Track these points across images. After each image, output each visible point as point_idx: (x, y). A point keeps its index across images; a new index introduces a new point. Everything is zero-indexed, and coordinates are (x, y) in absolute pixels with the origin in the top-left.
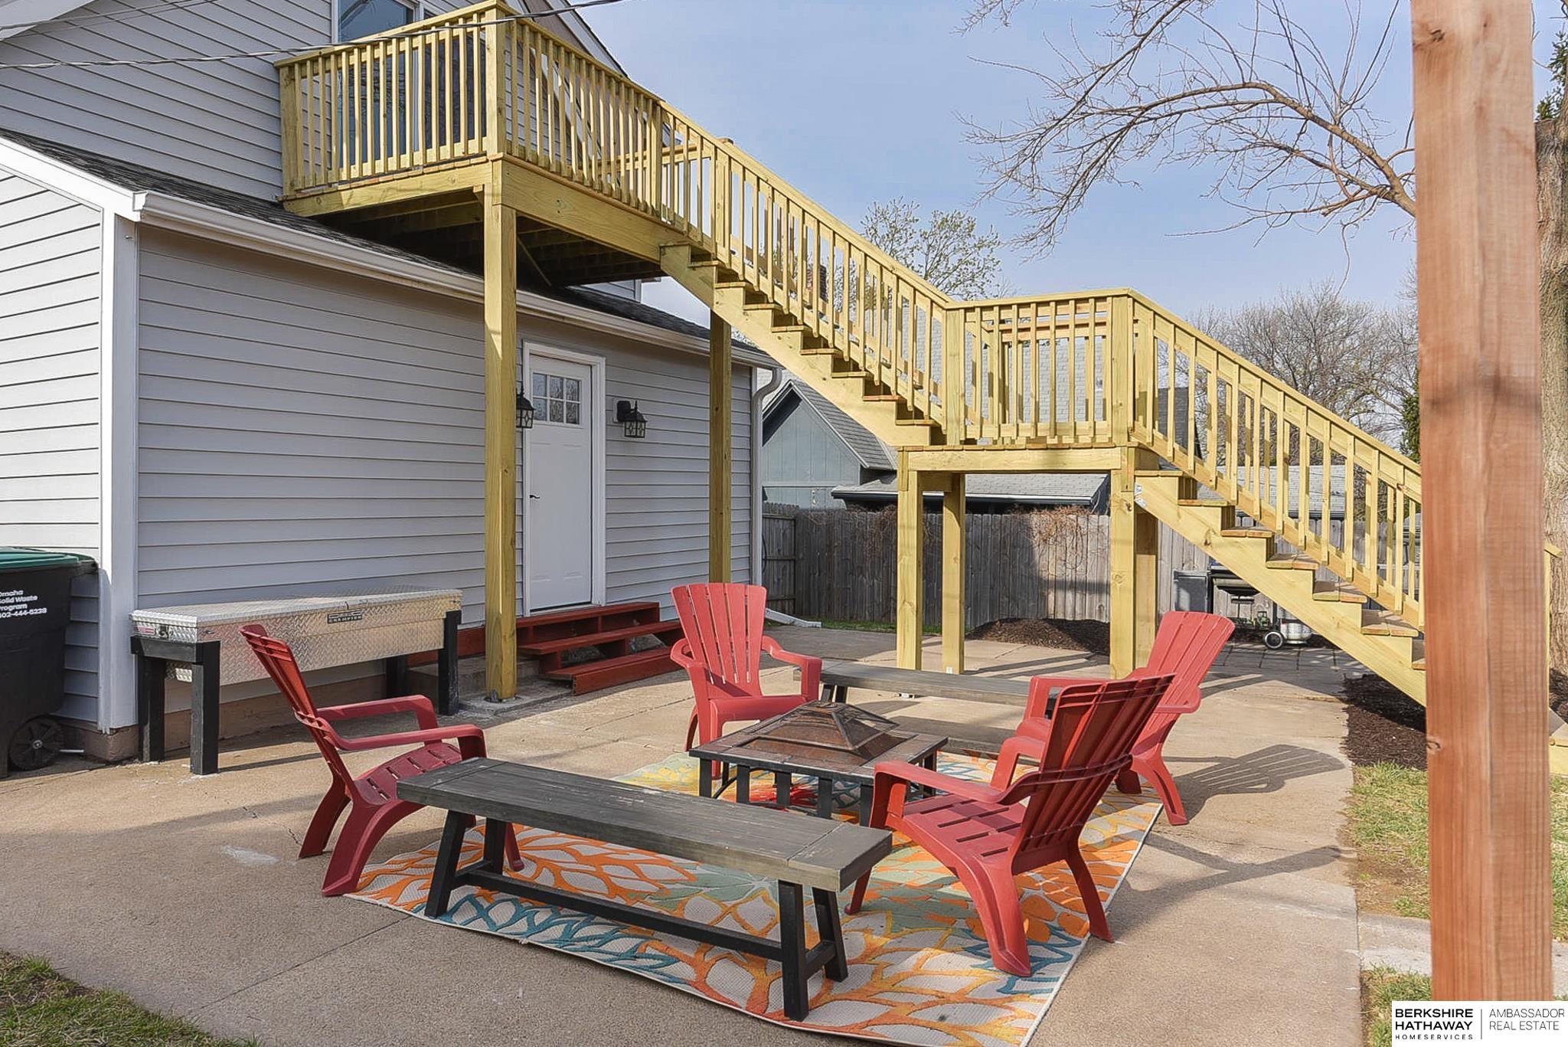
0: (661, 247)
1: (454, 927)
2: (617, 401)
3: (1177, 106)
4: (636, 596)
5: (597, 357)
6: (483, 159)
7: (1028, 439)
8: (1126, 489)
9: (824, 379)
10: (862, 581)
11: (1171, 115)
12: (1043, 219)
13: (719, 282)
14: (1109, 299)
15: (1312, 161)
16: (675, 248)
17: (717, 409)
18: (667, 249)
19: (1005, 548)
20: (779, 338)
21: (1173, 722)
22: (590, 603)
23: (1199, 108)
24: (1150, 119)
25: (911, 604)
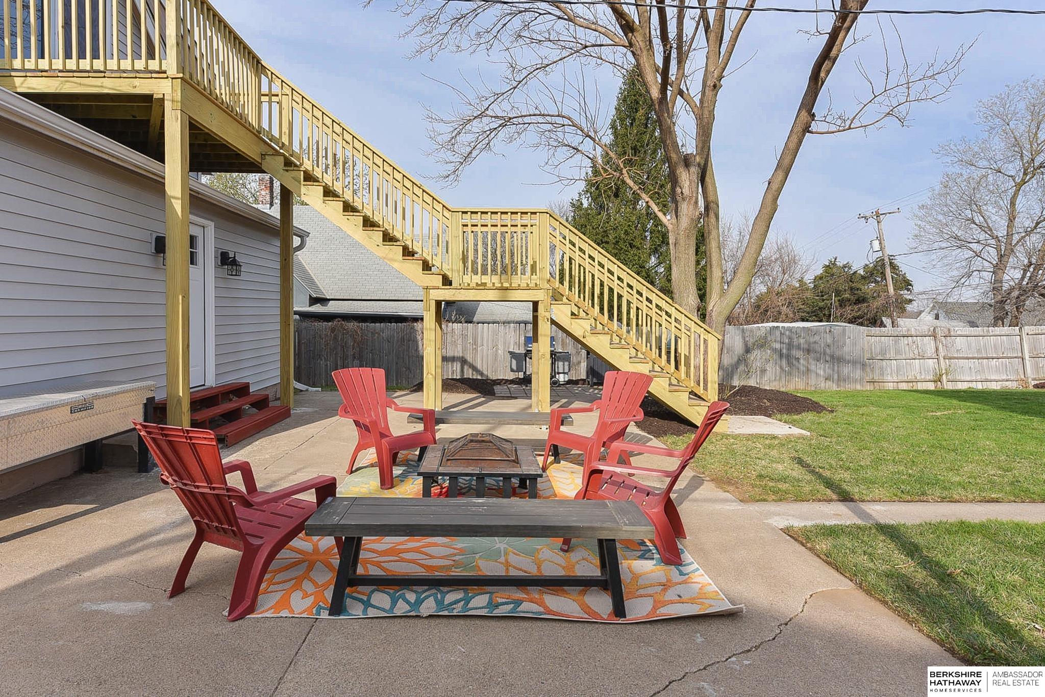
0: (262, 155)
1: (359, 618)
2: (220, 251)
3: (527, 120)
4: (232, 379)
5: (210, 222)
6: (165, 75)
7: (477, 283)
8: (546, 311)
9: (378, 246)
10: (320, 364)
11: (524, 124)
12: (451, 167)
13: (305, 181)
14: (538, 214)
15: (587, 156)
16: (273, 157)
17: (285, 260)
18: (267, 157)
19: (404, 342)
20: (348, 219)
21: (628, 425)
22: (204, 385)
23: (538, 123)
24: (514, 124)
25: (432, 374)
